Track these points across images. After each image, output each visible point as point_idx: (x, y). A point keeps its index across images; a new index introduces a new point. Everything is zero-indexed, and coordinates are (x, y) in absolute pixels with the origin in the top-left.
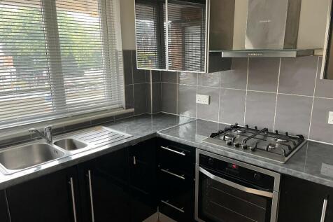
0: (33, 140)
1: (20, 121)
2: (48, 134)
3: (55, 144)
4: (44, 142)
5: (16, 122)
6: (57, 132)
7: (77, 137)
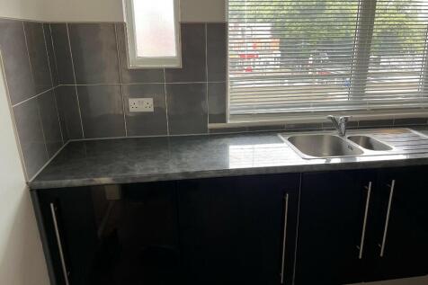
0: (321, 130)
1: (314, 106)
2: (343, 126)
3: (349, 138)
4: (335, 134)
5: (309, 106)
6: (352, 125)
7: (377, 136)
